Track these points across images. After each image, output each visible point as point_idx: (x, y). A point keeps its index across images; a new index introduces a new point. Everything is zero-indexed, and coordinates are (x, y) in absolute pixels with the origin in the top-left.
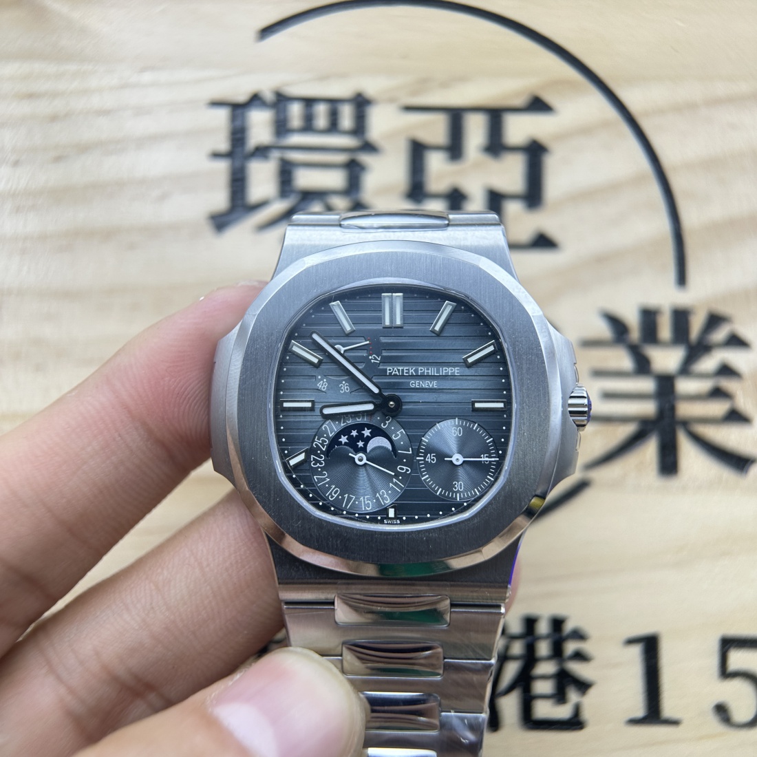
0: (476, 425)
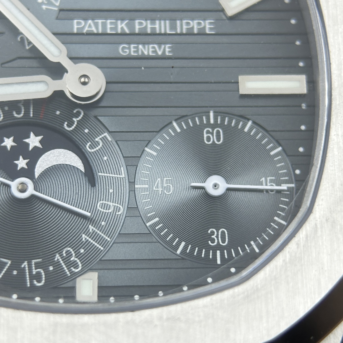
0: (250, 123)
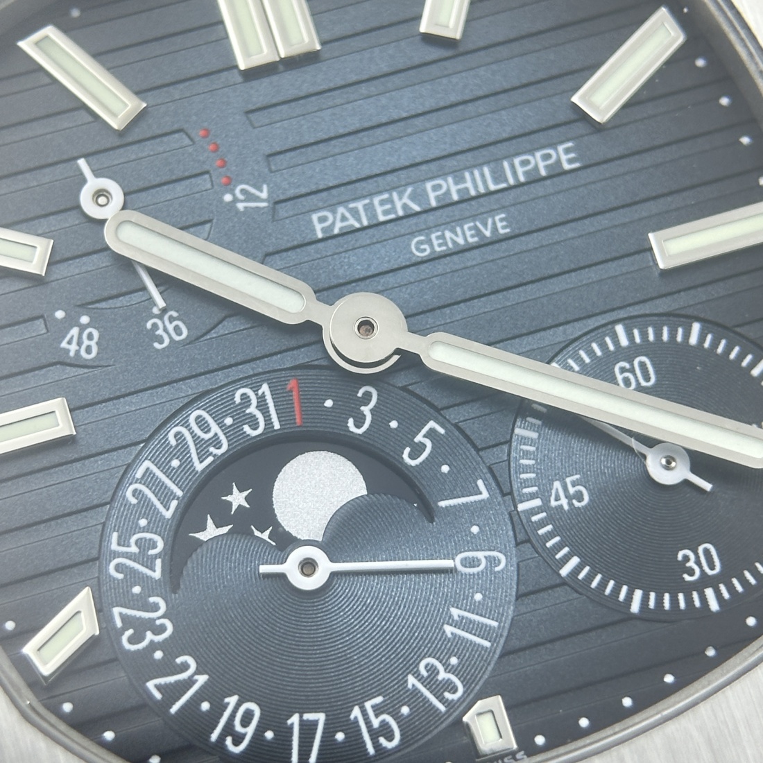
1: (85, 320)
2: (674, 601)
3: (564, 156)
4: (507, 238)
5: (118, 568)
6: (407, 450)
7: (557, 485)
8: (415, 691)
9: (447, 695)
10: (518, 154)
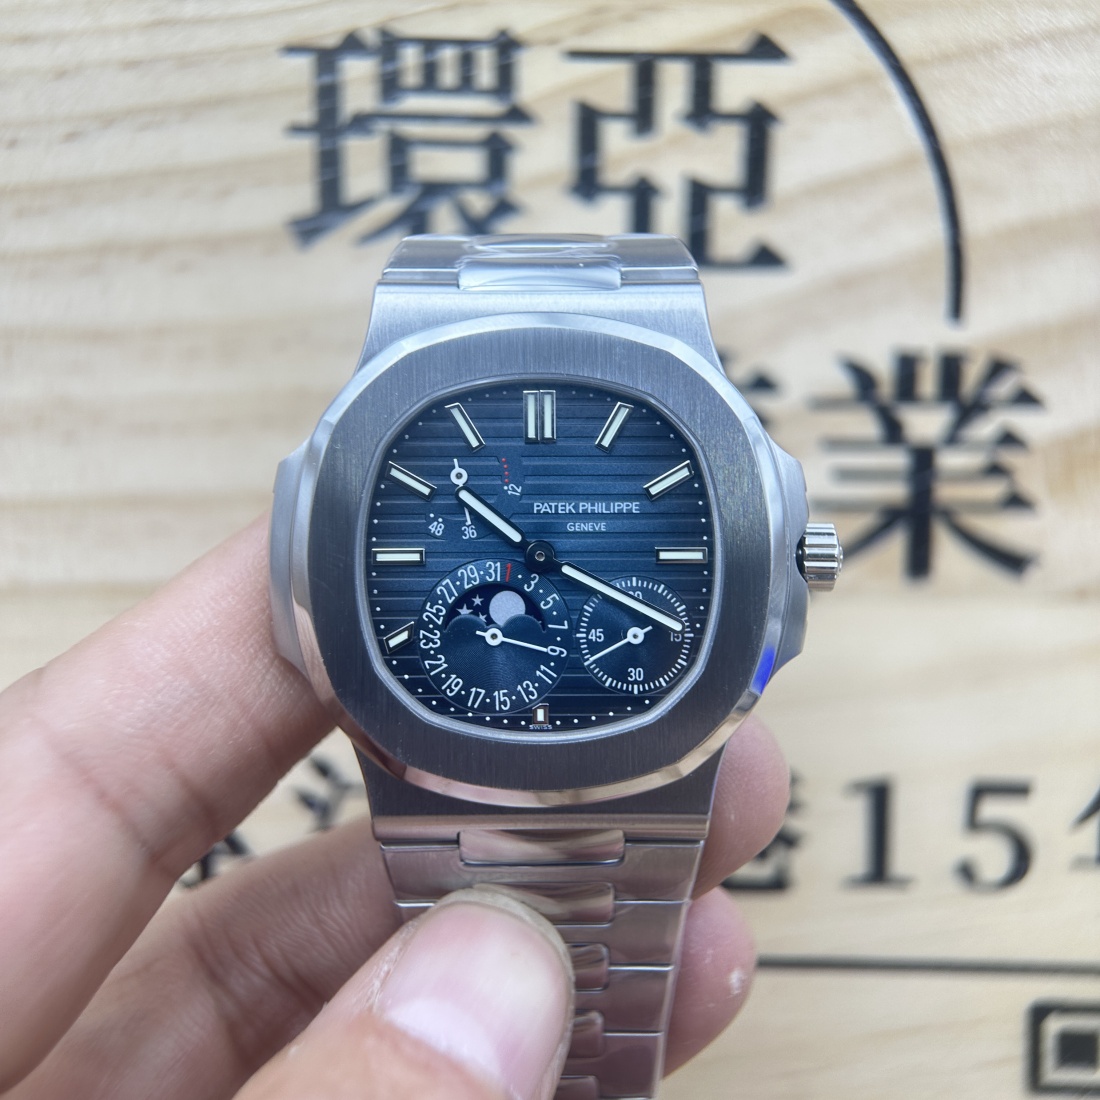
1: (440, 520)
2: (622, 686)
3: (634, 507)
4: (603, 533)
5: (427, 616)
6: (543, 602)
7: (593, 631)
8: (520, 692)
9: (531, 697)
10: (618, 501)
